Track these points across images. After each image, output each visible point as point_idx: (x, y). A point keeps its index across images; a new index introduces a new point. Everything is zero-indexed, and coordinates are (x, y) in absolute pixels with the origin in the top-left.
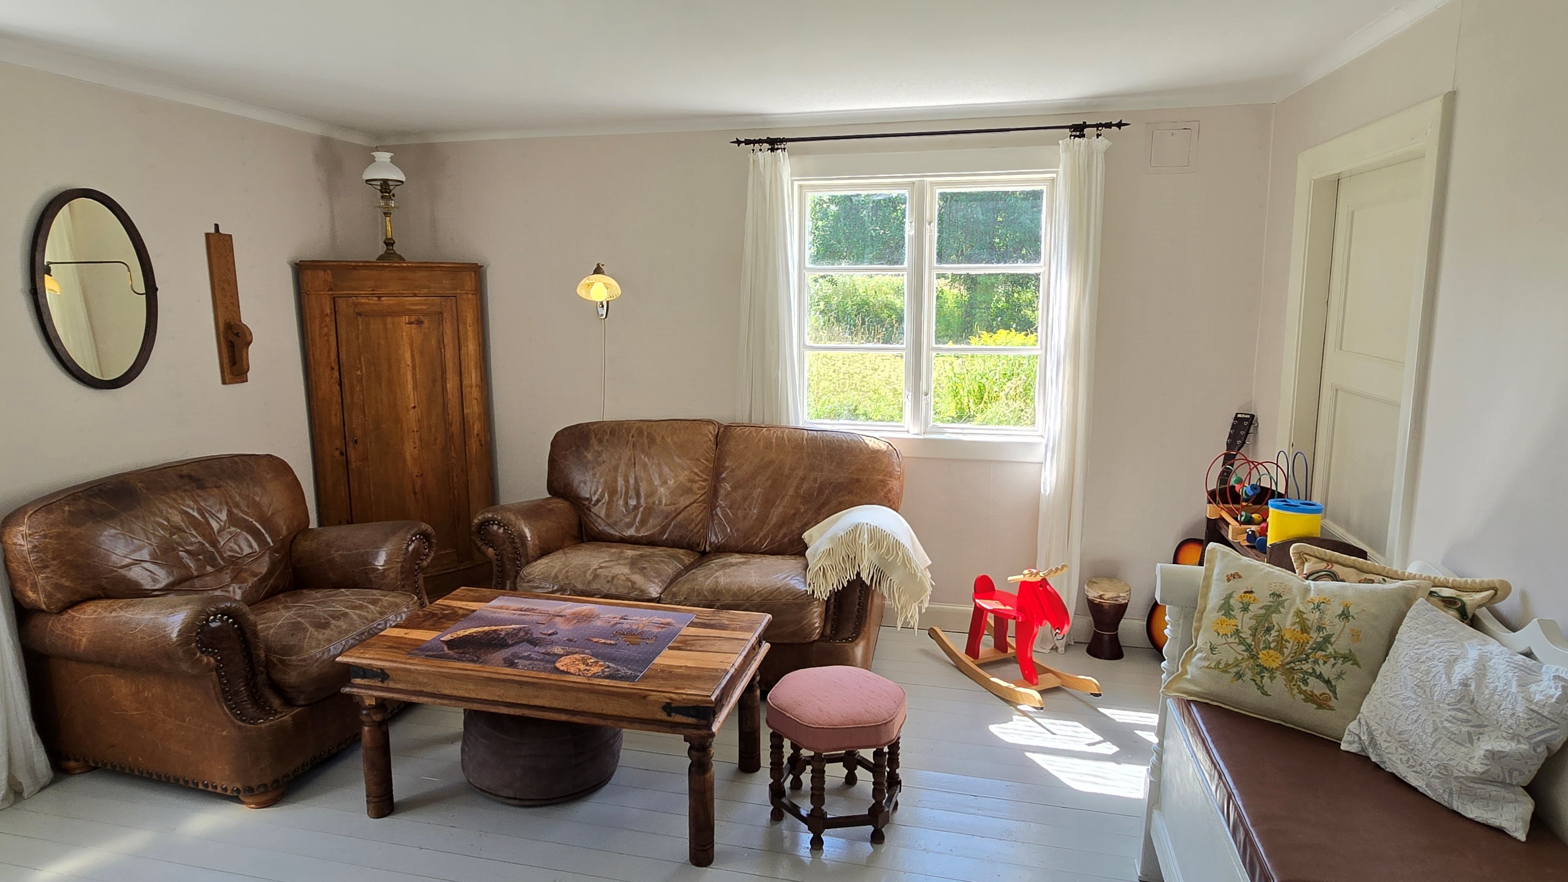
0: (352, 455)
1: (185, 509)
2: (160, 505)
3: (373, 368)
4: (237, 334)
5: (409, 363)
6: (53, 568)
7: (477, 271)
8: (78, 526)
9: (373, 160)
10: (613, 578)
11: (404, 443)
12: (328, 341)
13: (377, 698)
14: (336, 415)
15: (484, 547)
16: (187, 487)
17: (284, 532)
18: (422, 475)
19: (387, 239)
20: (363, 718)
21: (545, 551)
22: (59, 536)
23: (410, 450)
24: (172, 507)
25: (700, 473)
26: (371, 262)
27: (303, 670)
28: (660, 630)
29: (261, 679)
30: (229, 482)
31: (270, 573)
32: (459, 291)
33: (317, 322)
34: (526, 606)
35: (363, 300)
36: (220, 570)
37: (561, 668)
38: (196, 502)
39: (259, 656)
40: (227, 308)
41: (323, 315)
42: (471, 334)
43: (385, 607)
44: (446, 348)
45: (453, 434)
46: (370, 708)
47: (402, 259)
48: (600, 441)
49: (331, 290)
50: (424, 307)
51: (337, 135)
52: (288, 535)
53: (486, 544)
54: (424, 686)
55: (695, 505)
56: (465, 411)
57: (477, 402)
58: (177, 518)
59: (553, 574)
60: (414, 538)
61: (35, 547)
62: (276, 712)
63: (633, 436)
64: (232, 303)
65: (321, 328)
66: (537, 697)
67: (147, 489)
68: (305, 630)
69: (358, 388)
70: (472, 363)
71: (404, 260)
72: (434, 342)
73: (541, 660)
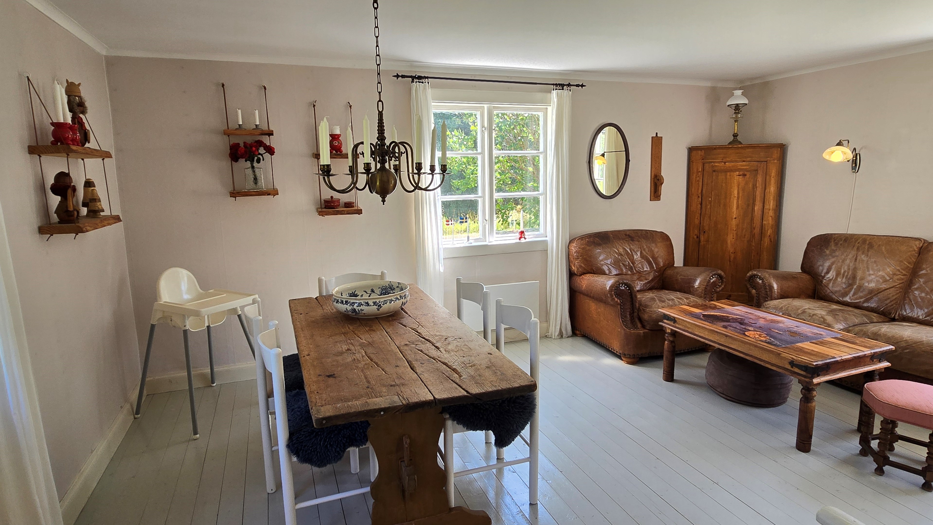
0: (702, 239)
1: (625, 247)
2: (617, 244)
3: (717, 197)
4: (658, 180)
5: (736, 195)
6: (580, 259)
7: (782, 148)
8: (589, 246)
9: (733, 94)
10: (813, 315)
11: (727, 236)
12: (698, 184)
13: (671, 330)
14: (697, 219)
15: (751, 289)
16: (627, 239)
17: (662, 265)
18: (735, 252)
19: (734, 133)
20: (666, 338)
21: (783, 296)
22: (583, 249)
23: (730, 239)
24: (620, 246)
25: (901, 270)
26: (726, 145)
27: (650, 315)
28: (813, 335)
29: (636, 314)
30: (643, 240)
31: (652, 280)
32: (768, 159)
33: (695, 175)
34: (750, 312)
35: (717, 164)
36: (633, 274)
37: (747, 334)
38: (630, 246)
39: (636, 305)
40: (656, 168)
41: (698, 172)
42: (773, 181)
43: (691, 301)
44: (757, 188)
45: (755, 234)
46: (669, 333)
47: (740, 143)
48: (836, 244)
49: (703, 160)
50: (747, 167)
51: (719, 85)
52: (663, 266)
53: (752, 288)
54: (689, 329)
55: (893, 289)
56: (764, 222)
57: (772, 218)
58: (621, 250)
59: (780, 306)
60: (714, 276)
61: (576, 251)
62: (638, 329)
63: (858, 243)
64: (658, 166)
65: (696, 178)
66: (732, 344)
67: (613, 238)
68: (655, 301)
69: (709, 207)
70: (772, 198)
71: (742, 143)
72: (751, 186)
73: (740, 330)
